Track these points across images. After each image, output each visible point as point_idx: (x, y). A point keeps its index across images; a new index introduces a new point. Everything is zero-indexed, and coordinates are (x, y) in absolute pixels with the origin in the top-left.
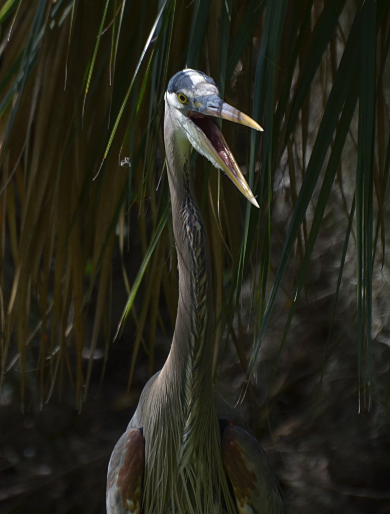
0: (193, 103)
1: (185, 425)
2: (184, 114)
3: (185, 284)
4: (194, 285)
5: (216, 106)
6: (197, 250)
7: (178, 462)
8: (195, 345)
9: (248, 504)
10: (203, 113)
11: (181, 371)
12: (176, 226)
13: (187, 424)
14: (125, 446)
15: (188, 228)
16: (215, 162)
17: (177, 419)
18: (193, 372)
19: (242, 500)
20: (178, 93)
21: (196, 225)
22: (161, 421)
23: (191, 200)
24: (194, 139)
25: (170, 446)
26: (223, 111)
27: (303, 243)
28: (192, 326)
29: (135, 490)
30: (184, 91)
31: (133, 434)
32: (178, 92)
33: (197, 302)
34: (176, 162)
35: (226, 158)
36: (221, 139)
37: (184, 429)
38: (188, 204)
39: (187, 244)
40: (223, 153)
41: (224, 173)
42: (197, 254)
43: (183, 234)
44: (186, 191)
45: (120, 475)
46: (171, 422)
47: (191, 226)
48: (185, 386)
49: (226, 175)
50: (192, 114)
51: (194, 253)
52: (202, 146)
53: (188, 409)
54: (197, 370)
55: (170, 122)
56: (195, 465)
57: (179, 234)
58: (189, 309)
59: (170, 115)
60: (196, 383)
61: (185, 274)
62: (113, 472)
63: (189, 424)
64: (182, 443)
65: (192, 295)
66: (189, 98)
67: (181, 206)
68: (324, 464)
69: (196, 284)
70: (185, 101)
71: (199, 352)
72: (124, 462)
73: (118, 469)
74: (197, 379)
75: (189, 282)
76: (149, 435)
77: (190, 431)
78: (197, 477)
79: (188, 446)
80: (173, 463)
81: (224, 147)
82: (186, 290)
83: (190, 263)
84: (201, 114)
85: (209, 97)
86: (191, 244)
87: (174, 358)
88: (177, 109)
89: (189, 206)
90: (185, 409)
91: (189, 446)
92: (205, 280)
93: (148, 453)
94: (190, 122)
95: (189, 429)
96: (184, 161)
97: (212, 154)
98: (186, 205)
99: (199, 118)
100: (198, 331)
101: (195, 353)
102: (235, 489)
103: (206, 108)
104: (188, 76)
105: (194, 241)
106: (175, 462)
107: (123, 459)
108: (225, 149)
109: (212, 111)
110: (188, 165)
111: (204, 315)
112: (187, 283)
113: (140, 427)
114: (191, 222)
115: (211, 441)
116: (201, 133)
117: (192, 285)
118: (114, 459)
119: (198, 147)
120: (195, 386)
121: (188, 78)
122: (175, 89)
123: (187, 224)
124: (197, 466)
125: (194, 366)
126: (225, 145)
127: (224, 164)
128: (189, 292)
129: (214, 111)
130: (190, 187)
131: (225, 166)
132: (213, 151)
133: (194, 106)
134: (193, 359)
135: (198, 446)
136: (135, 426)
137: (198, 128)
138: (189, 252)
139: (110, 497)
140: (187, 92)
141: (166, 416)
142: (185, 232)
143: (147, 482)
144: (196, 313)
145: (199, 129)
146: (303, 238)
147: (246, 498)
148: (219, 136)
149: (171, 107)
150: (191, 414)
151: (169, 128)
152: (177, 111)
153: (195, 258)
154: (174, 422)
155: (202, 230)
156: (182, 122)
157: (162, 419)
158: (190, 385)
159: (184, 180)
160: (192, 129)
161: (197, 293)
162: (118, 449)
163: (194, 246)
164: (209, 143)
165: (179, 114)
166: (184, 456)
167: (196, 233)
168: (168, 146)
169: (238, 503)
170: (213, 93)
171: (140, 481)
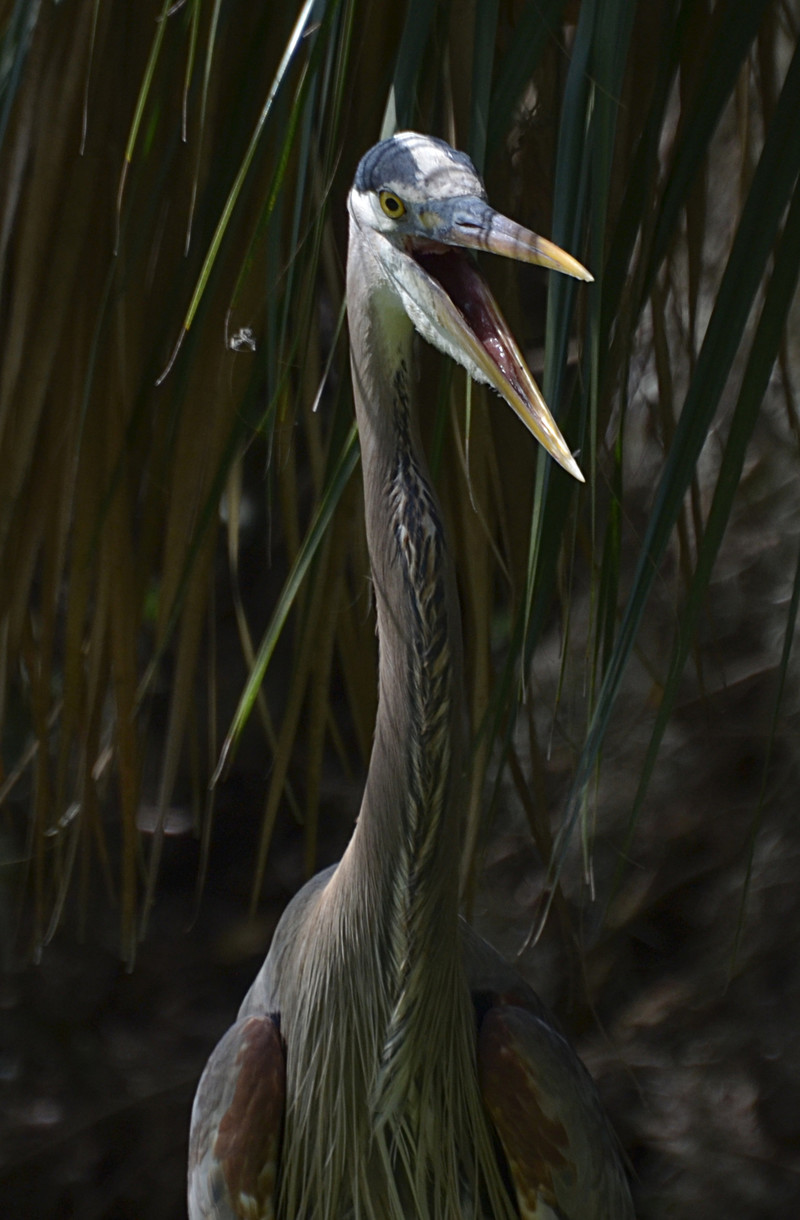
0: (418, 216)
1: (389, 1019)
2: (396, 245)
3: (395, 670)
4: (417, 675)
5: (476, 223)
6: (426, 585)
7: (371, 1109)
8: (419, 825)
9: (547, 1202)
10: (445, 241)
11: (380, 886)
12: (373, 527)
13: (395, 1016)
14: (235, 1059)
15: (403, 531)
16: (474, 365)
17: (369, 1005)
18: (412, 890)
19: (532, 1191)
20: (381, 193)
21: (423, 523)
22: (329, 1004)
23: (412, 462)
24: (423, 309)
25: (351, 1069)
26: (494, 233)
27: (692, 542)
28: (411, 776)
29: (260, 1168)
30: (396, 187)
31: (256, 1027)
32: (382, 188)
33: (424, 717)
34: (376, 368)
35: (502, 355)
36: (488, 309)
37: (388, 1029)
38: (405, 471)
39: (402, 572)
40: (495, 343)
41: (497, 392)
42: (424, 597)
43: (391, 545)
44: (401, 439)
45: (220, 1132)
46: (354, 1011)
47: (410, 527)
48: (390, 924)
49: (502, 398)
50: (416, 244)
51: (417, 594)
52: (442, 327)
53: (399, 981)
54: (421, 886)
55: (361, 267)
56: (414, 1117)
57: (380, 546)
58: (403, 735)
59: (361, 248)
60: (419, 918)
61: (394, 647)
62: (205, 1124)
63: (399, 1017)
64: (381, 1061)
65: (412, 700)
66: (409, 203)
67: (385, 475)
68: (745, 1097)
69: (423, 672)
70: (400, 211)
71: (428, 840)
72: (232, 1099)
73: (217, 1118)
74: (421, 907)
75: (406, 667)
76: (298, 1037)
77: (401, 1033)
78: (417, 1145)
79: (395, 1071)
80: (358, 1108)
81: (497, 327)
82: (396, 687)
83: (408, 618)
84: (436, 244)
85: (457, 202)
86: (411, 570)
87: (365, 853)
88: (380, 232)
89: (407, 477)
90: (389, 979)
91: (399, 1069)
92: (444, 662)
93: (294, 1080)
94: (412, 265)
95: (398, 1031)
96: (395, 365)
97: (468, 346)
98: (400, 476)
99: (434, 255)
100: (426, 790)
101: (418, 844)
102: (513, 1165)
103: (450, 230)
104: (407, 150)
105: (417, 564)
106: (362, 1108)
107: (229, 1090)
108: (500, 332)
109: (468, 234)
110: (407, 375)
111: (442, 750)
112: (399, 670)
113: (273, 1011)
114: (411, 514)
115: (455, 1054)
116: (439, 292)
117: (411, 675)
118: (208, 1092)
119: (433, 330)
120: (416, 925)
121: (406, 155)
122: (374, 181)
123: (401, 522)
124: (419, 1119)
125: (416, 875)
126: (499, 323)
127: (496, 371)
128: (406, 691)
129: (471, 235)
130: (409, 430)
131: (500, 377)
132: (469, 340)
133: (420, 223)
134: (413, 858)
135: (421, 1069)
136: (261, 1006)
137: (430, 280)
138: (405, 592)
139: (199, 1188)
140: (404, 188)
141: (341, 994)
142: (395, 540)
143: (292, 1155)
144: (421, 744)
145: (433, 283)
146: (691, 531)
147: (541, 1187)
148: (484, 299)
149: (365, 229)
150: (404, 993)
151: (358, 281)
152: (380, 237)
153: (420, 607)
154: (363, 1010)
155: (439, 535)
156: (392, 265)
157: (332, 1002)
158: (404, 924)
159: (396, 412)
160: (416, 284)
161: (424, 694)
162: (218, 1065)
163: (417, 576)
164: (459, 317)
165: (385, 245)
166: (387, 1092)
167: (424, 544)
168: (356, 325)
169: (522, 1201)
170: (467, 192)
171: (272, 1148)
